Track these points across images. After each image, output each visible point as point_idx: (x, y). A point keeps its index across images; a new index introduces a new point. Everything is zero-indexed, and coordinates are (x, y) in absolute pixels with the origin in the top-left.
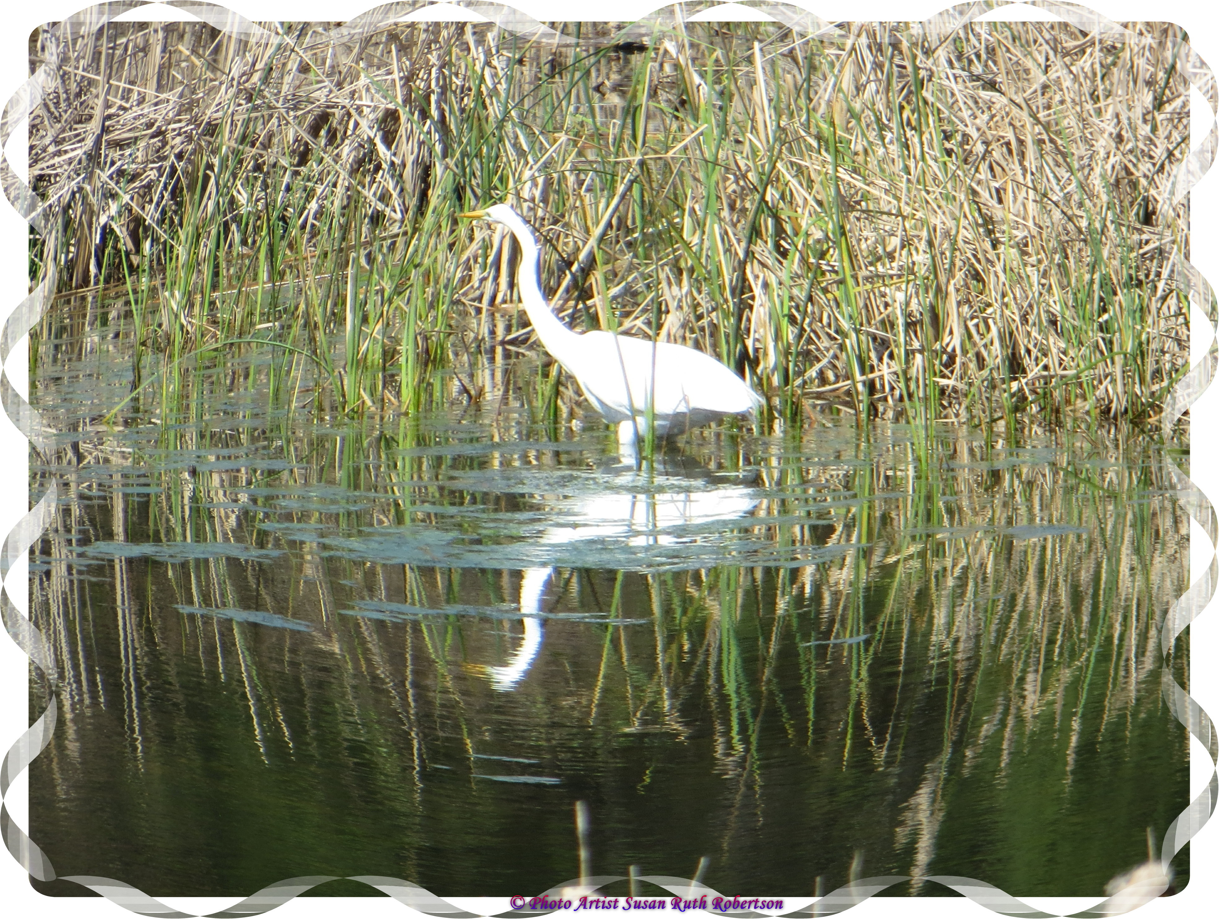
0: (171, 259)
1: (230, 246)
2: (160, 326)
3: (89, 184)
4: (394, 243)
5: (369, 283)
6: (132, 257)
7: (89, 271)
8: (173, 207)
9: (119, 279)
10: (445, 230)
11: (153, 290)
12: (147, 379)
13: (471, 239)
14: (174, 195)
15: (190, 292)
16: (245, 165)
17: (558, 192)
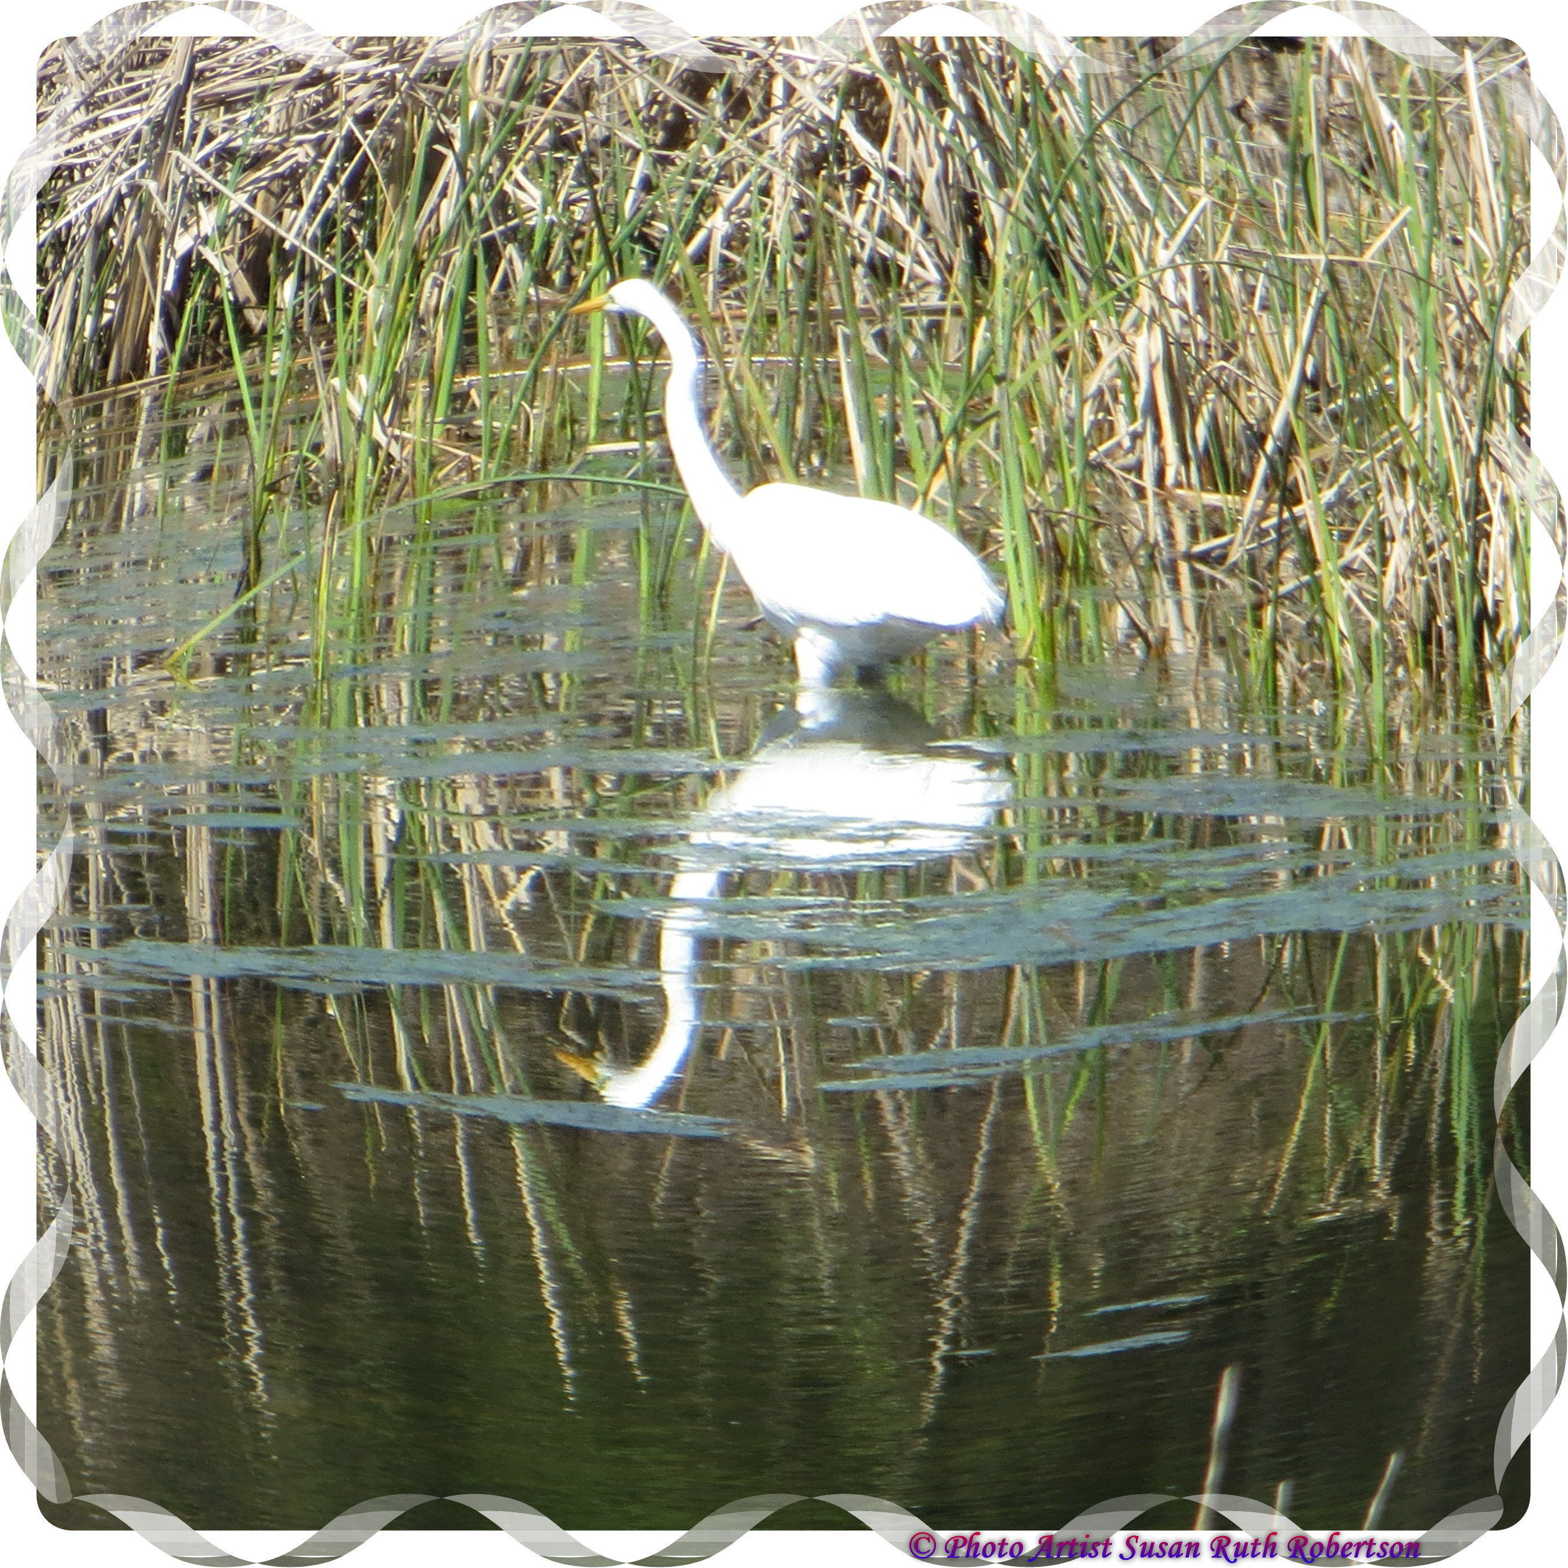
0: (348, 312)
1: (505, 285)
2: (316, 448)
3: (155, 178)
4: (937, 325)
5: (894, 388)
6: (250, 314)
7: (146, 345)
8: (353, 213)
9: (216, 357)
10: (1043, 325)
11: (302, 378)
12: (277, 565)
13: (1098, 356)
14: (352, 190)
15: (396, 377)
16: (528, 136)
17: (1219, 301)
